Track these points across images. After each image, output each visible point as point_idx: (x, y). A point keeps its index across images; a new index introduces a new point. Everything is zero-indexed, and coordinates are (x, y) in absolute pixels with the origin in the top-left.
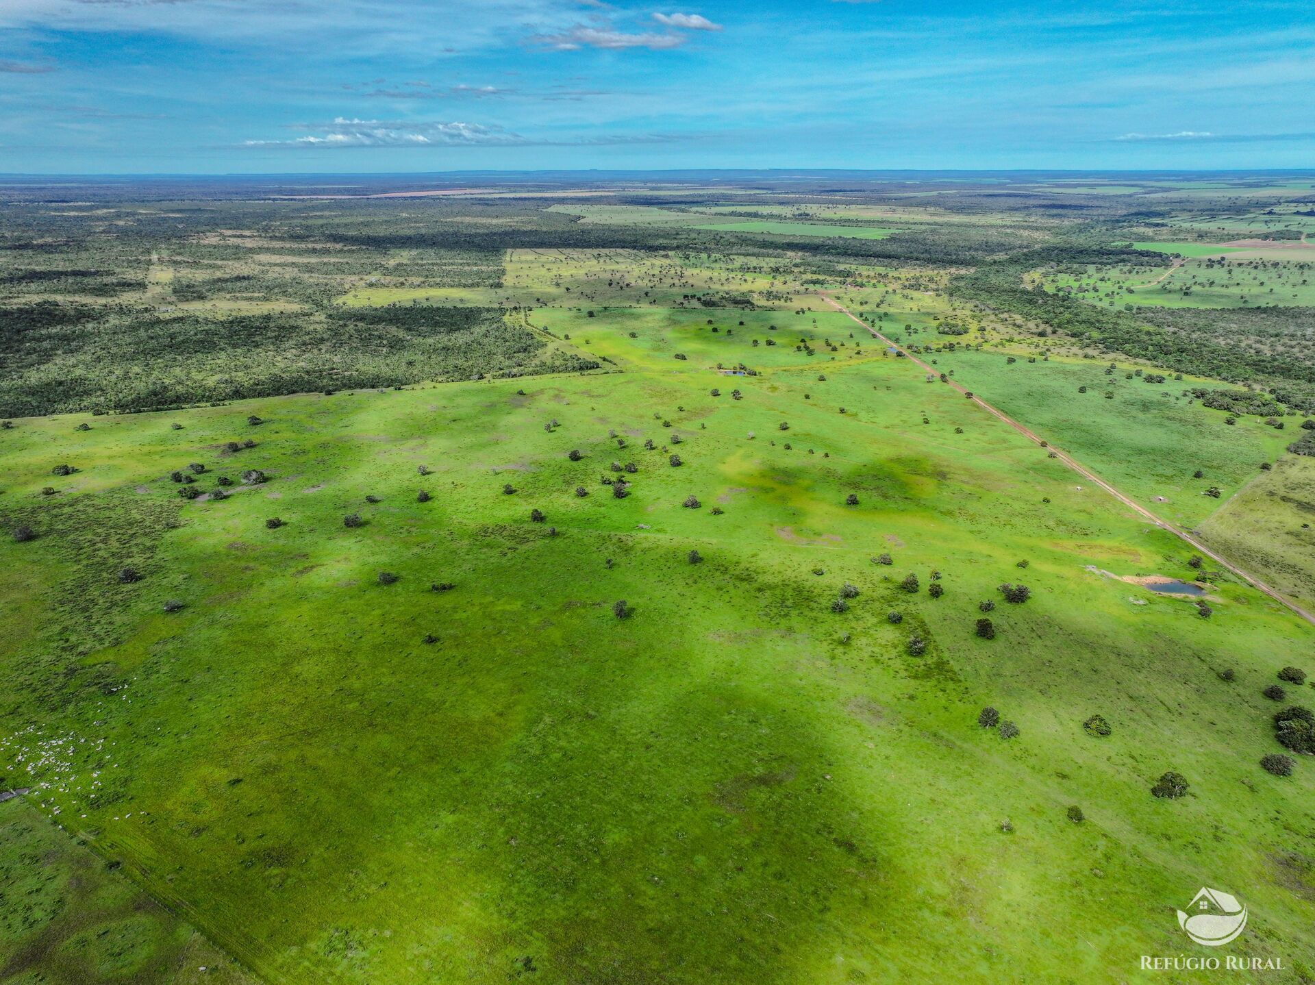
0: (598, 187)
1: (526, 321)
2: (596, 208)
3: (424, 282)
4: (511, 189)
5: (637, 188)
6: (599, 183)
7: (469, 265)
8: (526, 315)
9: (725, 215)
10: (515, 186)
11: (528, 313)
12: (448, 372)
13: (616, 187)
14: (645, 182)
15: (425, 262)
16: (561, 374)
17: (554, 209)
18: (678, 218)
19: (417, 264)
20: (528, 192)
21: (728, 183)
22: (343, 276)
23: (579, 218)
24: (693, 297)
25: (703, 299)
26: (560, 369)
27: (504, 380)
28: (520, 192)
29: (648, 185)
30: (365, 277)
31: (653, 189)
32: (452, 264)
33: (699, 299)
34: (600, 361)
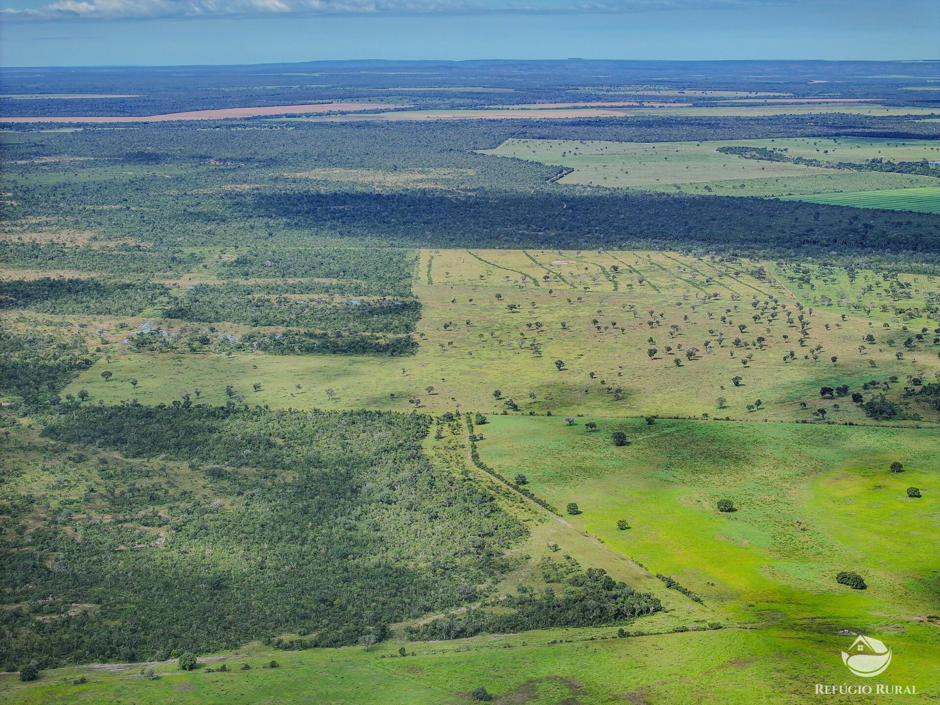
0: (588, 98)
1: (475, 457)
2: (591, 148)
3: (250, 338)
4: (421, 102)
5: (665, 99)
6: (589, 90)
7: (342, 290)
8: (473, 439)
9: (859, 167)
10: (425, 95)
11: (478, 430)
12: (304, 617)
13: (625, 98)
14: (680, 85)
15: (252, 282)
16: (572, 631)
17: (510, 149)
18: (765, 175)
19: (235, 289)
20: (453, 107)
21: (848, 92)
22: (85, 319)
23: (562, 171)
24: (843, 391)
25: (867, 398)
26: (570, 614)
27: (437, 644)
28: (436, 107)
29: (688, 93)
30: (129, 320)
31: (698, 103)
32: (309, 289)
33: (857, 398)
34: (658, 590)
